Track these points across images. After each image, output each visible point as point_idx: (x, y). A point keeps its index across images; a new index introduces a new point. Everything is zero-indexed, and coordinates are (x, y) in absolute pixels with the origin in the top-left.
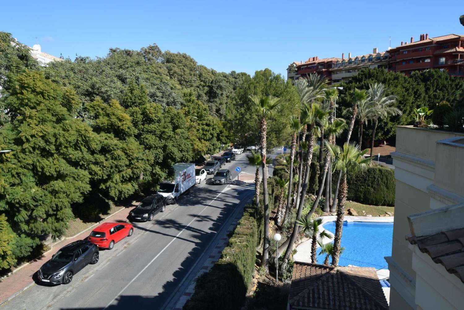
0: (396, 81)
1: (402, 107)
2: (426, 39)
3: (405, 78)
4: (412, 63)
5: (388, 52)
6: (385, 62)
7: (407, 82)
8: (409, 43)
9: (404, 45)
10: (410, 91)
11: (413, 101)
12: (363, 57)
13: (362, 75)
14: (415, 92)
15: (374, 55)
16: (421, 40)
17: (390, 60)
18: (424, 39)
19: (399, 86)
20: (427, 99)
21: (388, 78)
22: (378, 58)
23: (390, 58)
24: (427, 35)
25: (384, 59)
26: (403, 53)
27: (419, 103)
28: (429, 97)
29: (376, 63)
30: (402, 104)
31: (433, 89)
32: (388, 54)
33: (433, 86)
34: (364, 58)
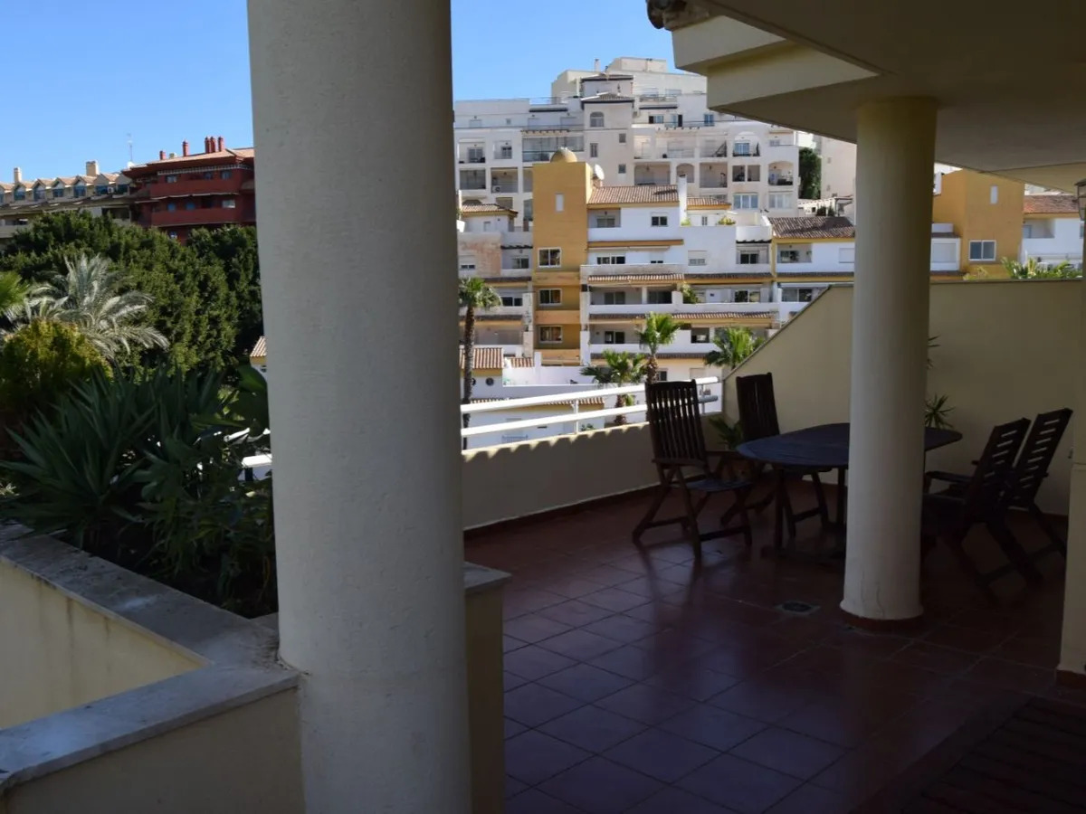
1: (169, 325)
2: (220, 150)
3: (170, 245)
4: (190, 208)
5: (125, 173)
6: (120, 203)
7: (179, 257)
8: (178, 157)
9: (167, 159)
10: (188, 279)
11: (199, 307)
12: (58, 182)
13: (46, 230)
14: (200, 282)
15: (90, 180)
16: (208, 152)
17: (134, 196)
18: (214, 151)
19: (158, 266)
20: (234, 301)
21: (123, 242)
22: (102, 189)
23: (133, 190)
24: (220, 139)
25: (117, 192)
26: (166, 181)
27: (215, 313)
28: (239, 297)
29: (95, 201)
30: (170, 315)
31: (247, 276)
32: (127, 181)
33: (246, 269)
34: (59, 186)
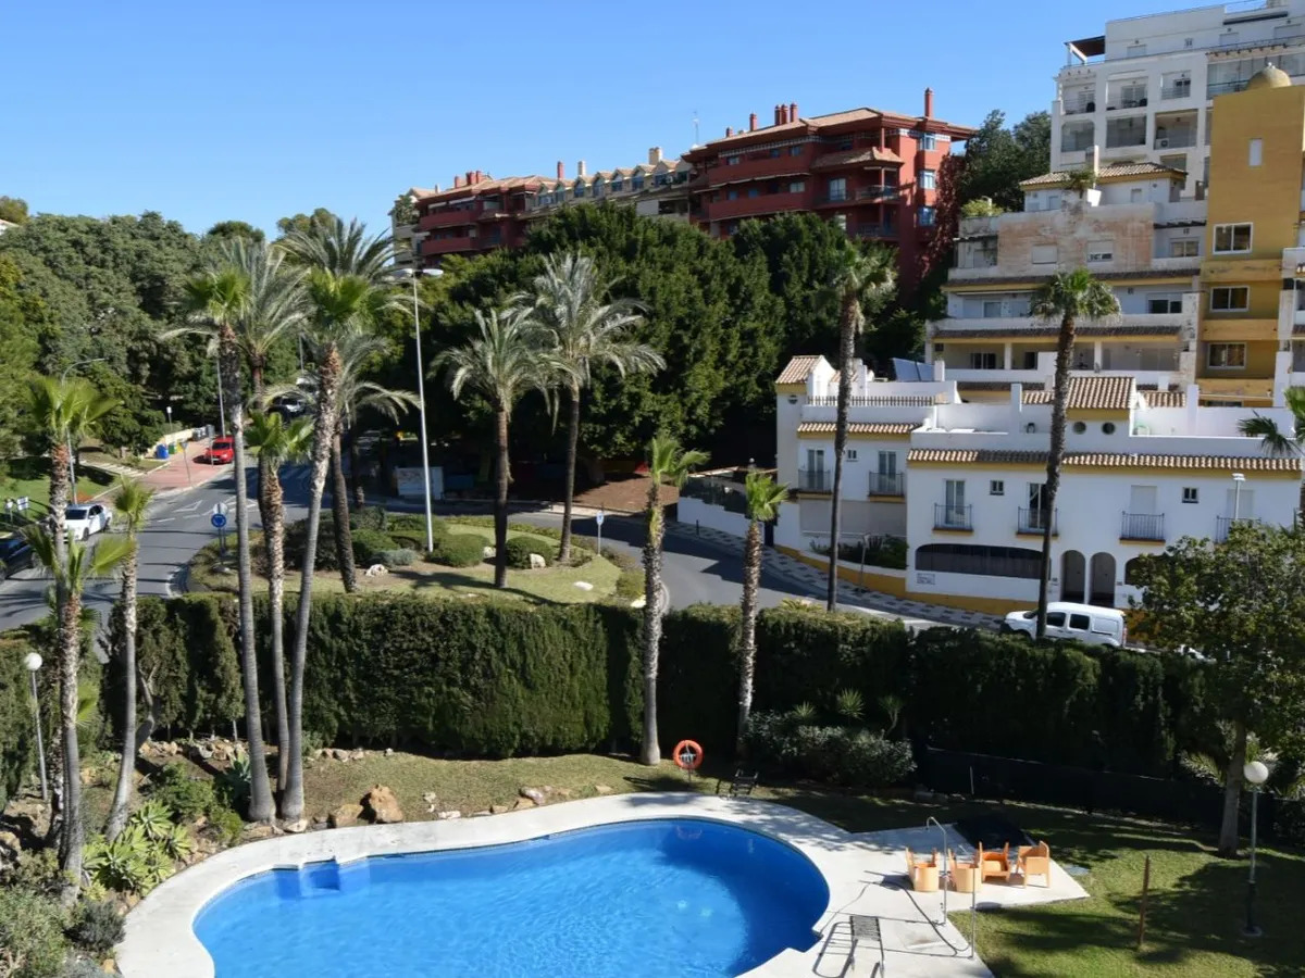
0: (667, 250)
1: (686, 341)
2: (792, 120)
3: (700, 240)
4: (754, 196)
5: (685, 158)
6: (678, 193)
7: (710, 254)
8: (746, 133)
9: (734, 136)
10: (714, 284)
11: (729, 318)
12: (616, 174)
13: (559, 227)
14: (729, 285)
15: (649, 168)
16: (777, 124)
17: (694, 183)
18: (784, 122)
19: (682, 269)
20: (780, 308)
22: (661, 179)
23: (693, 177)
24: (792, 107)
25: (676, 182)
26: (728, 163)
27: (749, 325)
28: (789, 304)
29: (653, 194)
30: (686, 328)
31: (800, 277)
32: (688, 167)
33: (800, 269)
34: (619, 179)
